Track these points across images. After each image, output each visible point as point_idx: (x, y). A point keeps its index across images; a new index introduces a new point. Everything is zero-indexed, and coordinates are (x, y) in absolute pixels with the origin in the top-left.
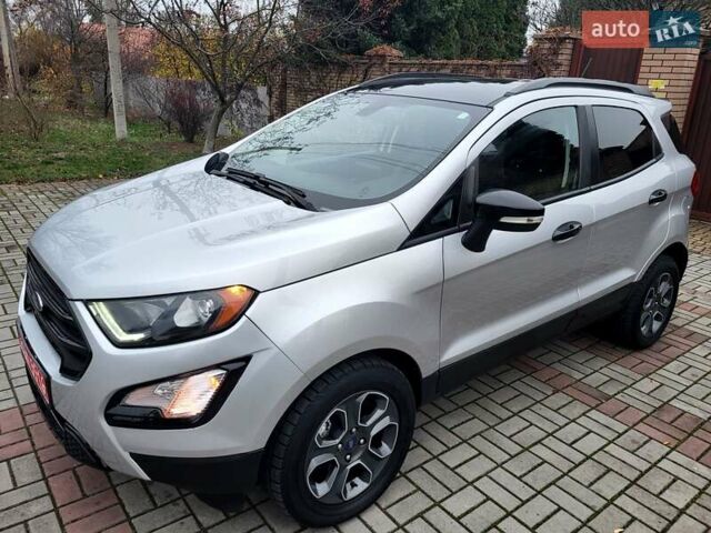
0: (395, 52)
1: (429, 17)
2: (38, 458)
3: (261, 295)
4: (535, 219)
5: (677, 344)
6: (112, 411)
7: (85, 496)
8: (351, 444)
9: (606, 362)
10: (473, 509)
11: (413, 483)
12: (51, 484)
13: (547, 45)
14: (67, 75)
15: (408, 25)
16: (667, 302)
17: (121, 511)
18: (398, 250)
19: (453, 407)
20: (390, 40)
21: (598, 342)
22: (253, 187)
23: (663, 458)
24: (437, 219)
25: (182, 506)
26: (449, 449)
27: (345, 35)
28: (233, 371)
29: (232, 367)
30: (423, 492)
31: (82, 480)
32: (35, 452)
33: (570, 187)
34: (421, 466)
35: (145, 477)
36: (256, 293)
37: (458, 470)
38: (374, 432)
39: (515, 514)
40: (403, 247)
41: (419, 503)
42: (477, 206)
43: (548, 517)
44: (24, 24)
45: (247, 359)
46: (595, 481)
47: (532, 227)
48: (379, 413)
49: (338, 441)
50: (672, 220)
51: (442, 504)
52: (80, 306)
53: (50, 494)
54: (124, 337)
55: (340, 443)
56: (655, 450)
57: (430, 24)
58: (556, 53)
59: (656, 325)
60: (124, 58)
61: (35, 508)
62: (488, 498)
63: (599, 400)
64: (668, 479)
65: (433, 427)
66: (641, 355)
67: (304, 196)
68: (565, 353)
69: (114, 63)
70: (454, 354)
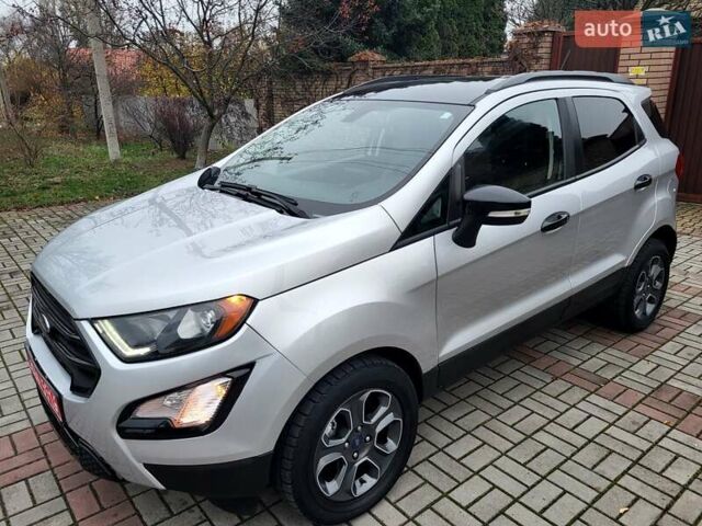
0: (377, 57)
1: (409, 20)
2: (55, 475)
3: (260, 303)
4: (523, 212)
5: (672, 325)
6: (123, 424)
7: (103, 509)
8: (357, 441)
9: (602, 348)
10: (481, 497)
11: (420, 476)
12: (69, 499)
13: (527, 40)
14: (58, 101)
15: (389, 29)
16: (659, 285)
17: (139, 521)
18: (391, 251)
19: (455, 400)
20: (371, 45)
21: (593, 329)
22: (245, 198)
23: (663, 436)
24: (426, 218)
25: (197, 512)
26: (454, 441)
27: (327, 44)
28: (238, 379)
29: (236, 374)
30: (431, 484)
31: (99, 494)
32: (52, 469)
33: (556, 178)
34: (427, 459)
35: (160, 486)
36: (255, 301)
37: (463, 461)
38: (379, 429)
39: (522, 500)
40: (394, 248)
41: (428, 495)
42: (465, 202)
43: (554, 501)
44: (12, 53)
45: (251, 366)
46: (598, 464)
47: (519, 220)
48: (382, 410)
49: (344, 440)
50: (659, 203)
51: (450, 495)
52: (86, 326)
53: (69, 509)
54: (130, 352)
55: (347, 441)
56: (655, 430)
57: (410, 27)
58: (535, 47)
59: (650, 308)
60: (112, 80)
61: (56, 524)
62: (494, 486)
63: (598, 384)
64: (670, 457)
65: (437, 422)
66: (636, 338)
67: (296, 204)
68: (562, 341)
69: (102, 86)
70: (452, 349)
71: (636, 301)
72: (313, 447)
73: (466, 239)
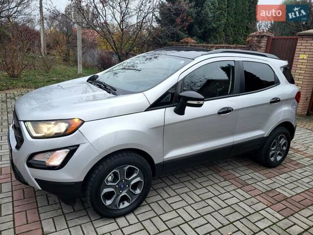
0: (193, 41)
1: (210, 27)
2: (12, 184)
3: (85, 123)
4: (201, 102)
5: (289, 167)
7: (24, 198)
8: (122, 186)
9: (253, 171)
10: (172, 219)
11: (151, 207)
12: (14, 193)
13: (256, 39)
15: (200, 30)
16: (285, 148)
17: (36, 205)
18: (145, 111)
19: (178, 182)
20: (191, 35)
21: (253, 164)
22: (100, 87)
23: (262, 209)
25: (58, 205)
26: (171, 197)
27: (171, 34)
29: (72, 148)
30: (154, 211)
31: (25, 193)
32: (12, 182)
34: (157, 202)
36: (83, 122)
37: (171, 205)
38: (133, 182)
39: (189, 223)
40: (146, 110)
41: (152, 214)
43: (202, 225)
44: (52, 28)
45: (78, 146)
46: (228, 215)
48: (135, 175)
49: (115, 184)
50: (284, 113)
51: (160, 216)
52: (22, 123)
53: (12, 197)
54: (35, 135)
55: (117, 185)
56: (260, 206)
57: (210, 30)
58: (259, 42)
59: (279, 158)
60: (83, 41)
61: (6, 200)
62: (180, 216)
63: (243, 185)
64: (261, 217)
66: (270, 170)
67: (115, 90)
68: (236, 166)
69: (79, 43)
70: (171, 156)
71: (271, 153)
72: (101, 184)
73: (180, 111)
